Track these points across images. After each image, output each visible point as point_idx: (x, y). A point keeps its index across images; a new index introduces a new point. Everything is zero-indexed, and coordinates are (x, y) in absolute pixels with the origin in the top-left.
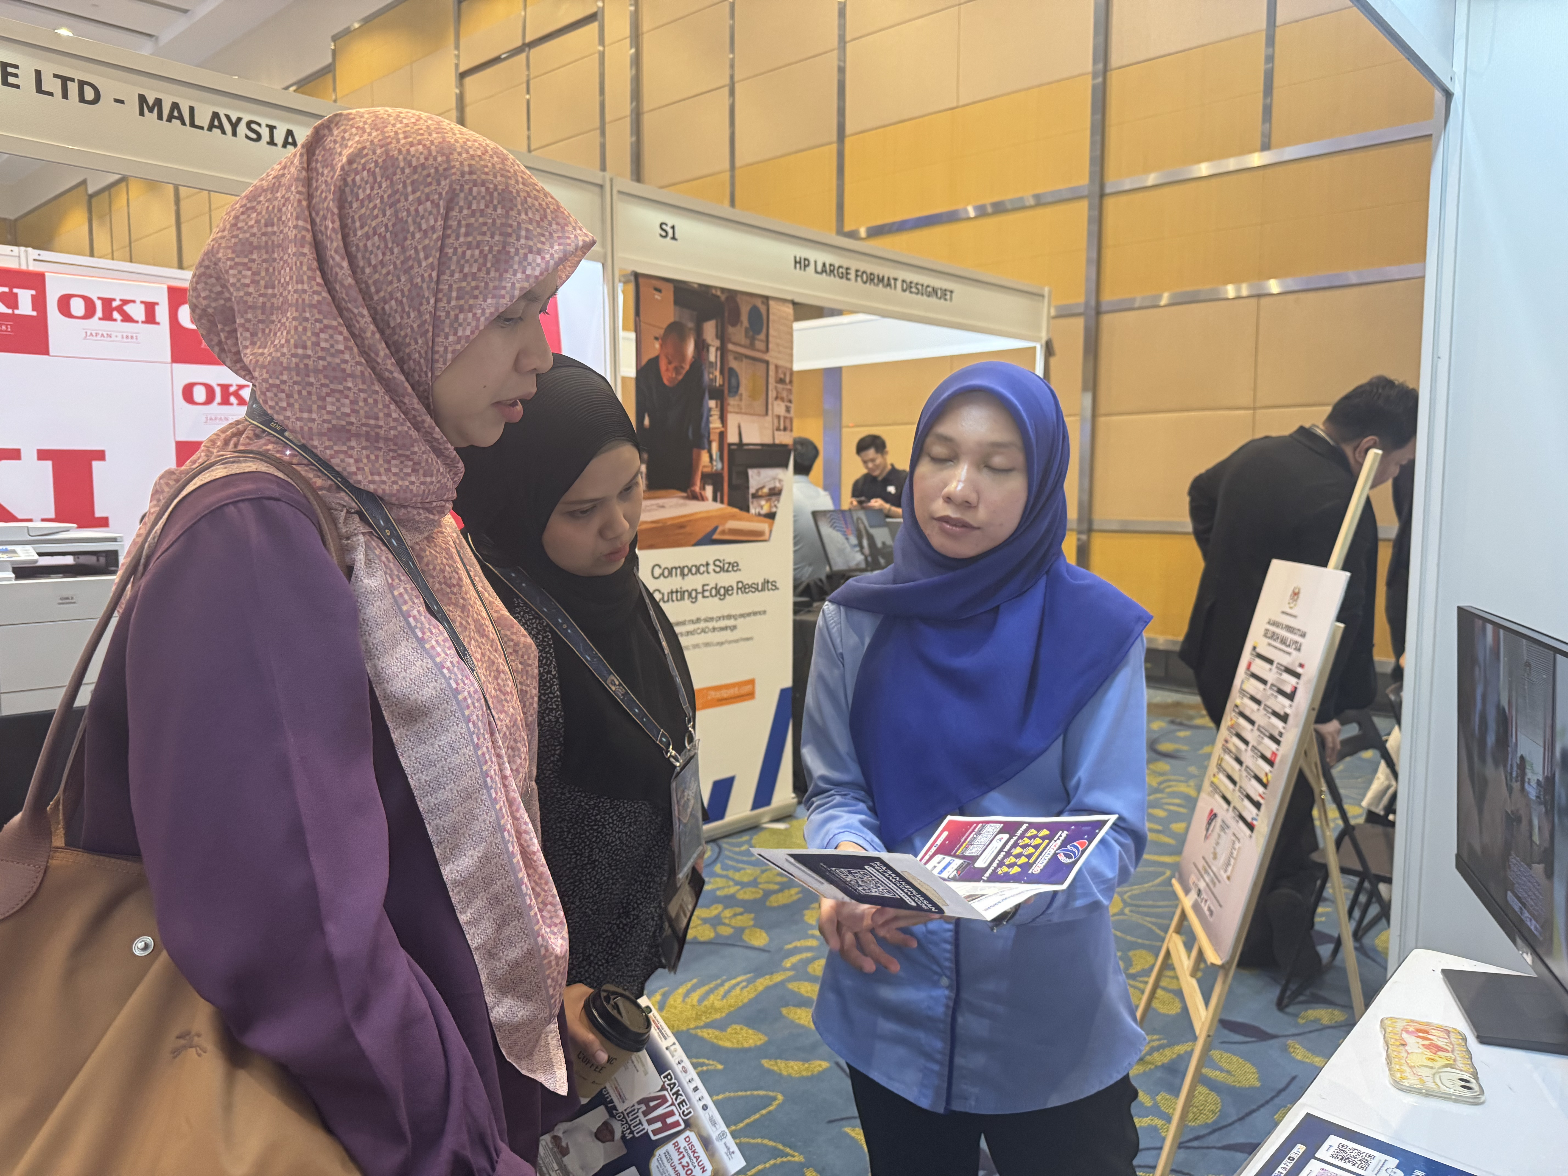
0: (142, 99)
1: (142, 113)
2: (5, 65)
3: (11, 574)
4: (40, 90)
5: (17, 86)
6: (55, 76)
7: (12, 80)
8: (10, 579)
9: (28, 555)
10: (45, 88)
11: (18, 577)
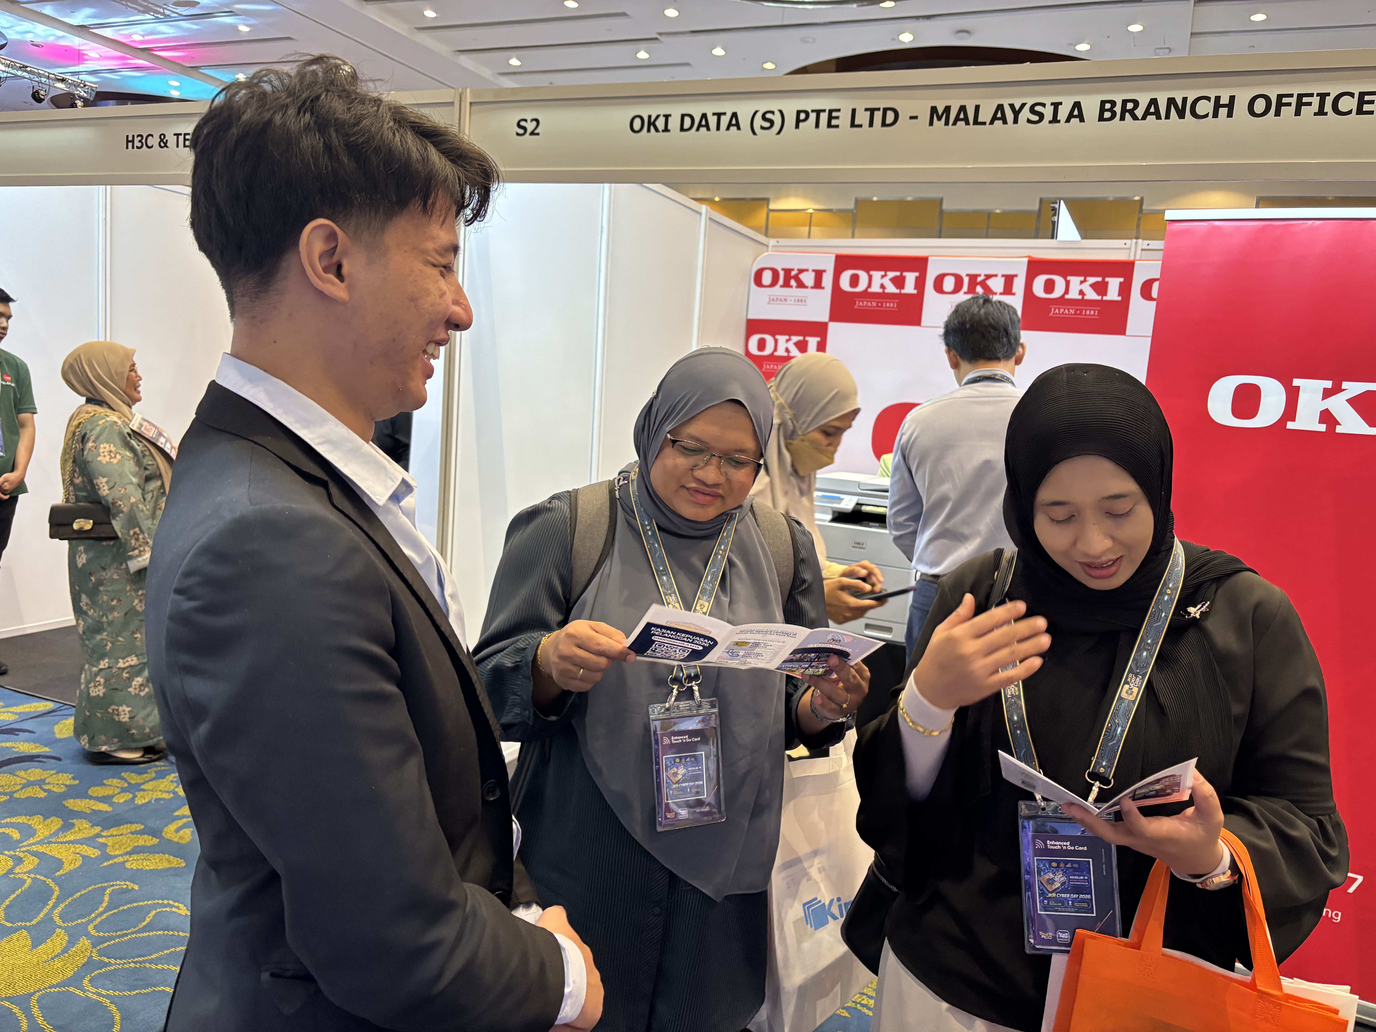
0: (934, 110)
1: (931, 123)
2: (831, 111)
3: (829, 517)
4: (853, 125)
5: (837, 126)
6: (866, 110)
7: (834, 122)
8: (824, 521)
9: (848, 504)
10: (857, 122)
11: (834, 520)
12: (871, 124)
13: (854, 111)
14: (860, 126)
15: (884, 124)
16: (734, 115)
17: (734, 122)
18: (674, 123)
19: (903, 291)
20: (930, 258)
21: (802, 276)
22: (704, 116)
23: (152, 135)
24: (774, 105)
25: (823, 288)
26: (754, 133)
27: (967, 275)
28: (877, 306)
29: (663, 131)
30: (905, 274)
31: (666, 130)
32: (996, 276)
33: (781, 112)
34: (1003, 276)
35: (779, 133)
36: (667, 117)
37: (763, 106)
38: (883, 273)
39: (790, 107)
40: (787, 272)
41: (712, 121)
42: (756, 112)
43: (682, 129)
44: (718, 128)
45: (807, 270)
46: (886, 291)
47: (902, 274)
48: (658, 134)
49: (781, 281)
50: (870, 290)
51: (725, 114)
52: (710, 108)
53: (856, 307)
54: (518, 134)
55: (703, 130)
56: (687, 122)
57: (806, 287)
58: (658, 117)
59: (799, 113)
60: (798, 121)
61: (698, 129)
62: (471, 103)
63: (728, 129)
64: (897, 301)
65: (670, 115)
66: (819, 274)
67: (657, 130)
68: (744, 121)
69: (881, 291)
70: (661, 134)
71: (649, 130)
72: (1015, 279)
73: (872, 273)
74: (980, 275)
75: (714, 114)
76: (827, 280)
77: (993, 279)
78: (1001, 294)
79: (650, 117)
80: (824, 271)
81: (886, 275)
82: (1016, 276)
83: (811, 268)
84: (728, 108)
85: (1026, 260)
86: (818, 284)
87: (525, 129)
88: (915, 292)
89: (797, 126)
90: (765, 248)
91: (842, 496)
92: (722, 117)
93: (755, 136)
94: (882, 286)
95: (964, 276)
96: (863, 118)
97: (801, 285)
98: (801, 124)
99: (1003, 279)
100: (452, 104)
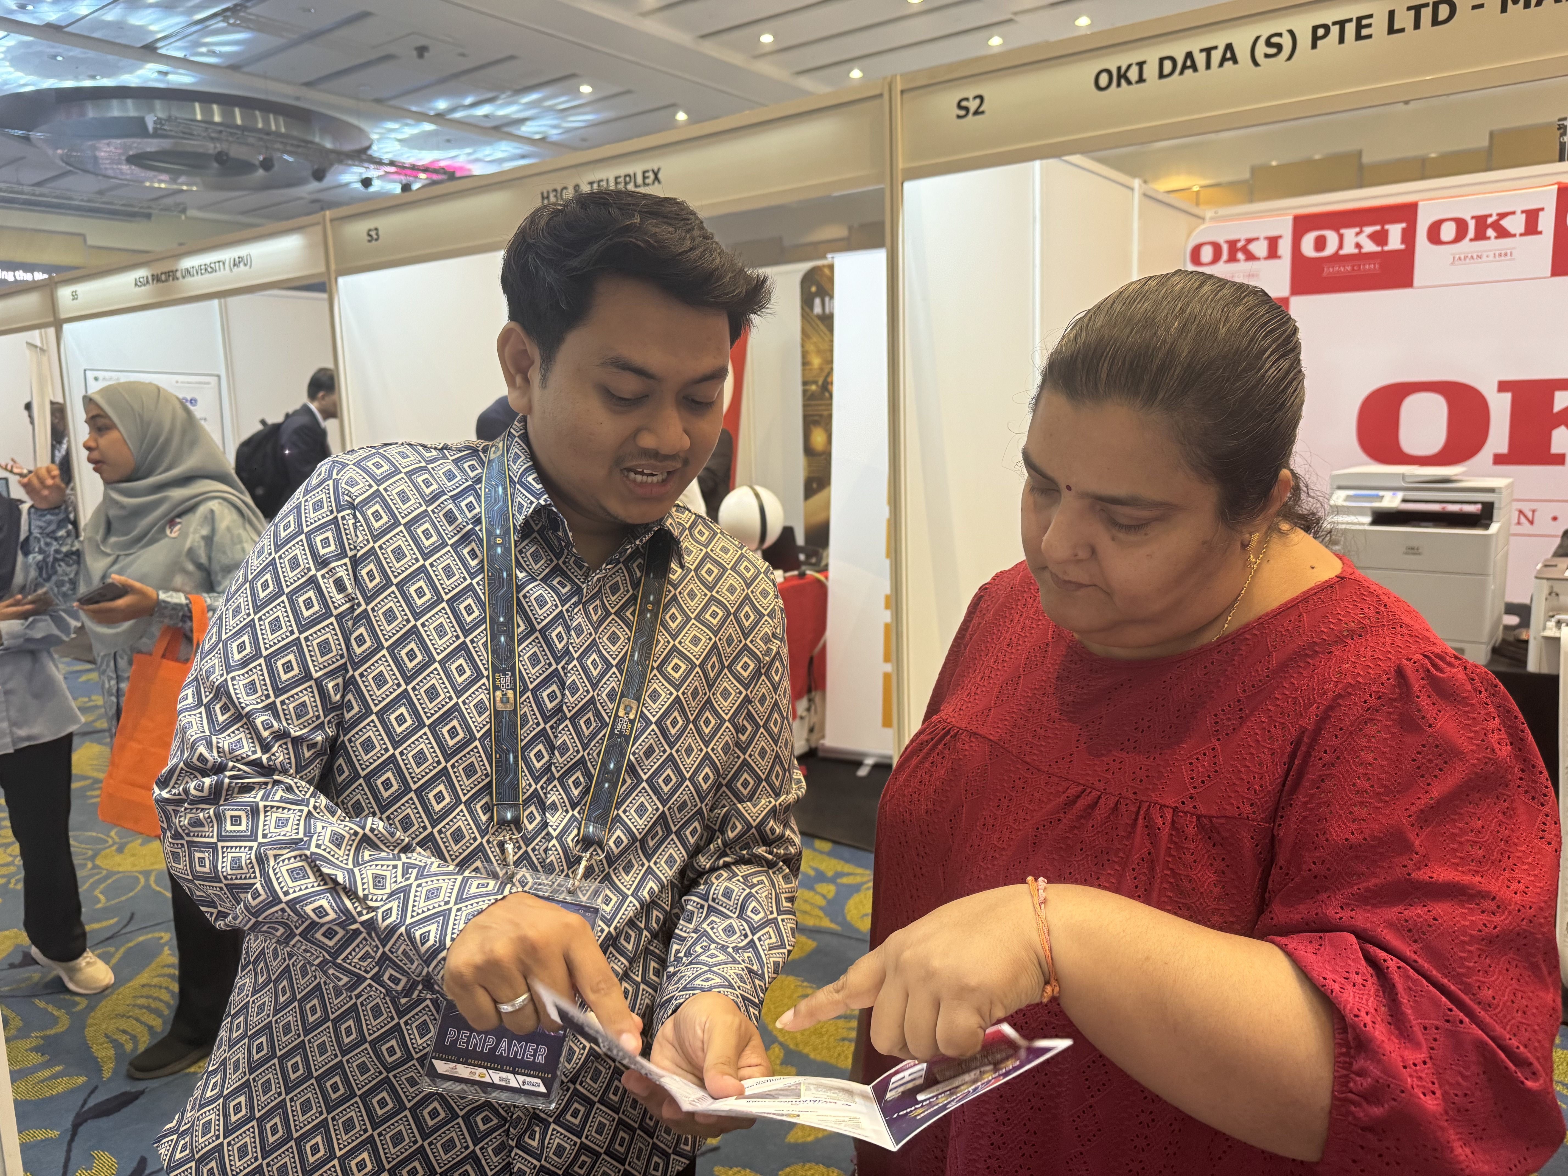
2: (1359, 19)
3: (1368, 519)
4: (1391, 30)
5: (1369, 36)
6: (1409, 9)
7: (1364, 32)
8: (1363, 524)
9: (1392, 501)
10: (1397, 26)
11: (1375, 522)
12: (1417, 26)
13: (1392, 14)
14: (1402, 30)
15: (1435, 22)
16: (1229, 47)
17: (1230, 54)
18: (1151, 71)
19: (1386, 248)
20: (1420, 204)
21: (1252, 247)
22: (1189, 55)
23: (565, 188)
24: (1281, 25)
25: (1279, 257)
26: (1256, 63)
27: (1473, 218)
28: (1353, 270)
29: (1137, 82)
30: (1387, 227)
31: (1141, 80)
32: (1513, 213)
33: (1291, 32)
34: (1523, 212)
35: (1290, 58)
36: (1141, 65)
37: (1265, 29)
38: (1357, 230)
39: (1302, 25)
40: (1232, 244)
41: (1200, 59)
42: (1258, 38)
43: (1161, 76)
44: (1208, 66)
45: (1257, 239)
46: (1364, 250)
47: (1383, 227)
48: (1131, 87)
49: (1225, 256)
50: (1342, 252)
51: (1215, 48)
52: (1195, 45)
53: (1325, 274)
54: (959, 117)
55: (1188, 72)
56: (1168, 66)
57: (1258, 259)
58: (1129, 66)
59: (1315, 29)
60: (1315, 39)
61: (1182, 73)
62: (902, 92)
63: (1221, 65)
64: (1379, 261)
65: (1144, 62)
66: (1273, 243)
67: (1129, 82)
68: (1242, 52)
69: (1356, 251)
70: (1135, 87)
71: (1119, 85)
72: (1541, 214)
73: (1342, 231)
74: (1490, 216)
75: (1202, 51)
76: (1285, 248)
77: (1510, 217)
78: (1521, 235)
79: (1119, 68)
80: (1280, 237)
81: (1361, 232)
82: (1542, 209)
83: (1262, 235)
84: (1220, 40)
85: (1556, 187)
86: (1273, 253)
87: (967, 109)
88: (1403, 247)
89: (1314, 46)
90: (1200, 221)
91: (1381, 493)
92: (1213, 53)
93: (1258, 68)
94: (1358, 246)
95: (1468, 218)
96: (1405, 19)
97: (1250, 257)
98: (1319, 43)
99: (1524, 215)
100: (881, 95)
